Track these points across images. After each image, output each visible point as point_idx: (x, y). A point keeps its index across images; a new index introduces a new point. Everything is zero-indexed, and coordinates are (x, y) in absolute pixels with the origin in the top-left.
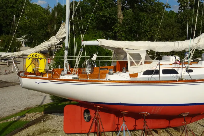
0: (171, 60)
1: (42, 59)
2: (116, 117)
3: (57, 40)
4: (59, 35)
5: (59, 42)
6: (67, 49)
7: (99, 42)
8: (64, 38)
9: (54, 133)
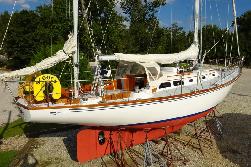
0: (174, 71)
1: (57, 81)
2: (131, 133)
3: (66, 55)
4: (68, 48)
5: (69, 57)
6: (77, 66)
7: (117, 56)
8: (74, 52)
9: (59, 162)
